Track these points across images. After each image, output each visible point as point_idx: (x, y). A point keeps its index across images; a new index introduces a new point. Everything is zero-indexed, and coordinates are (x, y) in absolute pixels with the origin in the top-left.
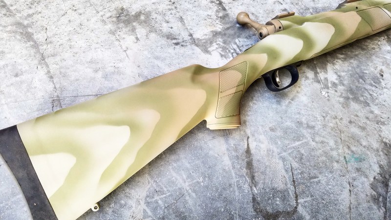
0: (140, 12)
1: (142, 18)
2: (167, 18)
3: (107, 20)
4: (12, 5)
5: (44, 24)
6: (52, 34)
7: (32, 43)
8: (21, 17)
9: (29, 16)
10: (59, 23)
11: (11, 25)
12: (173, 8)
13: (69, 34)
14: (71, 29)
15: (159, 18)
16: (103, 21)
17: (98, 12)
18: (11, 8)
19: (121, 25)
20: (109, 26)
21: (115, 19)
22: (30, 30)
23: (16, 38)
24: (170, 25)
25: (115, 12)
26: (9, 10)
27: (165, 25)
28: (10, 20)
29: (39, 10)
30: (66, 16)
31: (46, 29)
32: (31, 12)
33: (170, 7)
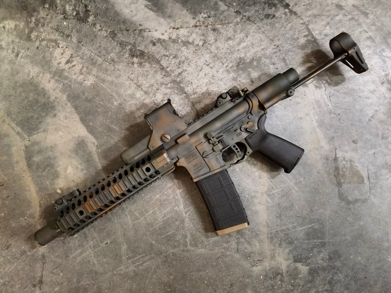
0: (253, 59)
1: (255, 63)
2: (273, 61)
3: (230, 70)
4: (167, 67)
5: (189, 79)
6: (196, 86)
7: (185, 95)
8: (174, 76)
9: (180, 74)
10: (199, 77)
11: (170, 83)
12: (278, 51)
13: (206, 85)
14: (208, 80)
15: (267, 61)
16: (228, 71)
17: (223, 64)
18: (168, 70)
19: (241, 72)
20: (232, 75)
21: (235, 68)
22: (182, 85)
23: (174, 92)
24: (276, 66)
25: (235, 62)
26: (166, 72)
27: (272, 67)
28: (168, 79)
29: (185, 68)
30: (203, 71)
31: (192, 83)
32: (180, 71)
33: (275, 50)
